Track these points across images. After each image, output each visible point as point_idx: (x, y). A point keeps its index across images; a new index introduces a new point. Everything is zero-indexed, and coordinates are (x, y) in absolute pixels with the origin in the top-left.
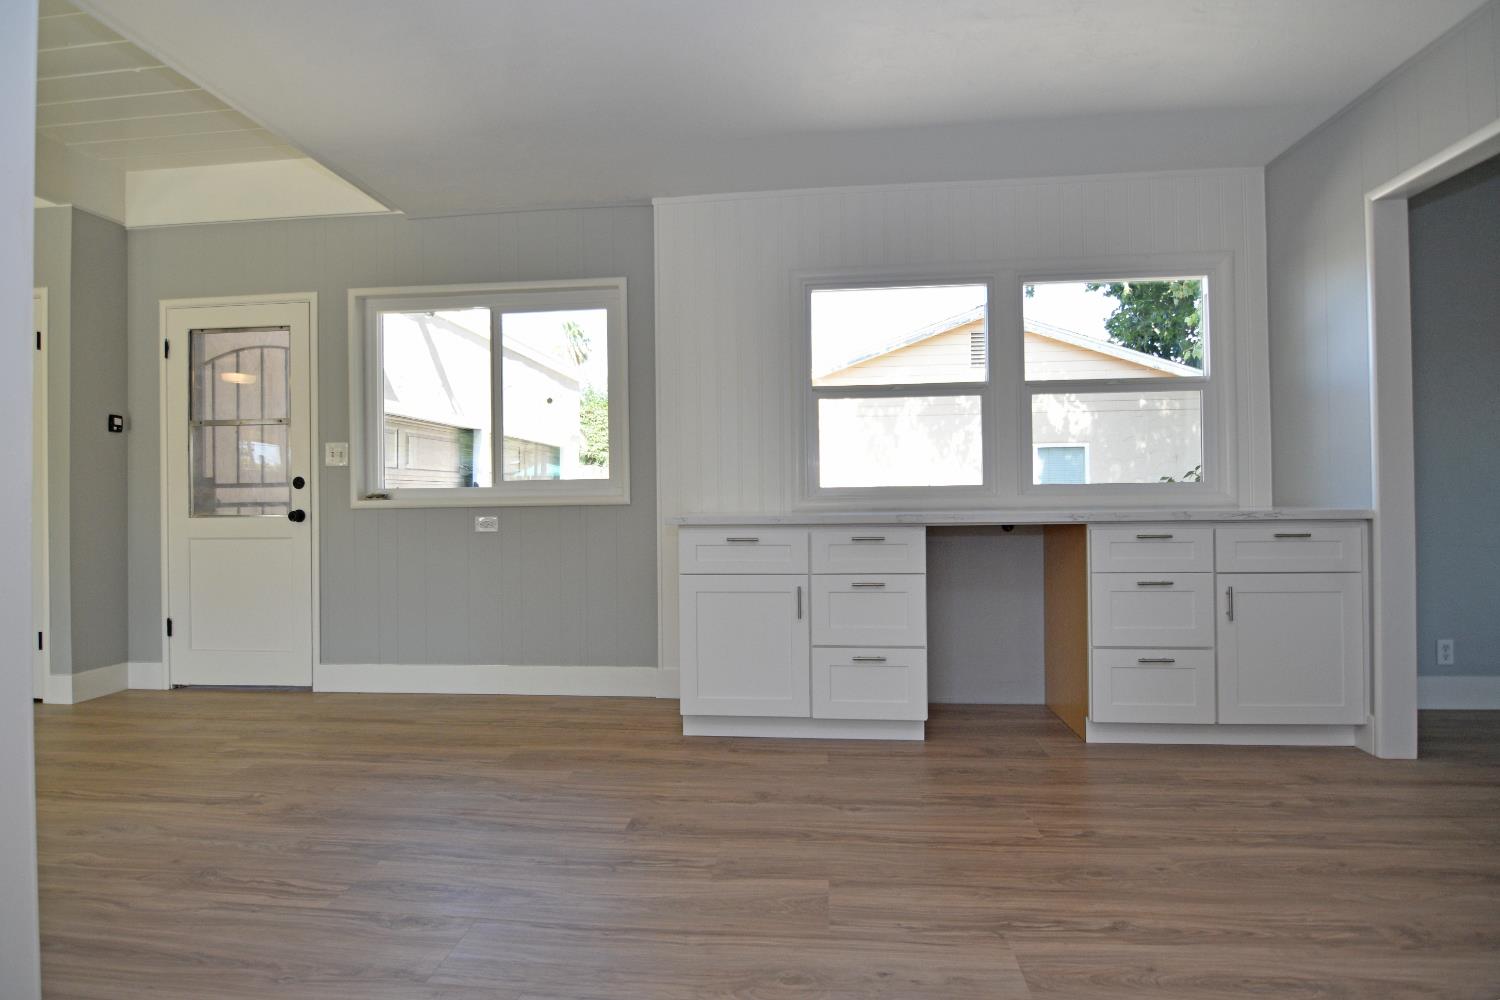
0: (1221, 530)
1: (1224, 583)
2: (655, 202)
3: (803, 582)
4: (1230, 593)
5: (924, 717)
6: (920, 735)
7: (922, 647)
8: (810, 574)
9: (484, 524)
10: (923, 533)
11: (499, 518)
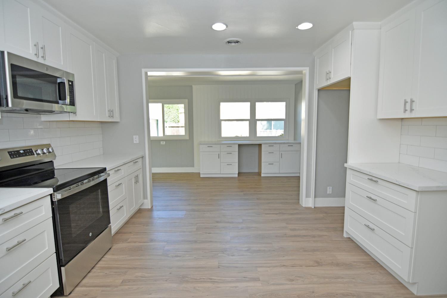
0: (281, 145)
1: (281, 152)
2: (193, 86)
3: (219, 153)
4: (281, 154)
5: (238, 173)
6: (237, 176)
7: (237, 163)
8: (220, 152)
9: (162, 143)
10: (238, 145)
11: (165, 142)
